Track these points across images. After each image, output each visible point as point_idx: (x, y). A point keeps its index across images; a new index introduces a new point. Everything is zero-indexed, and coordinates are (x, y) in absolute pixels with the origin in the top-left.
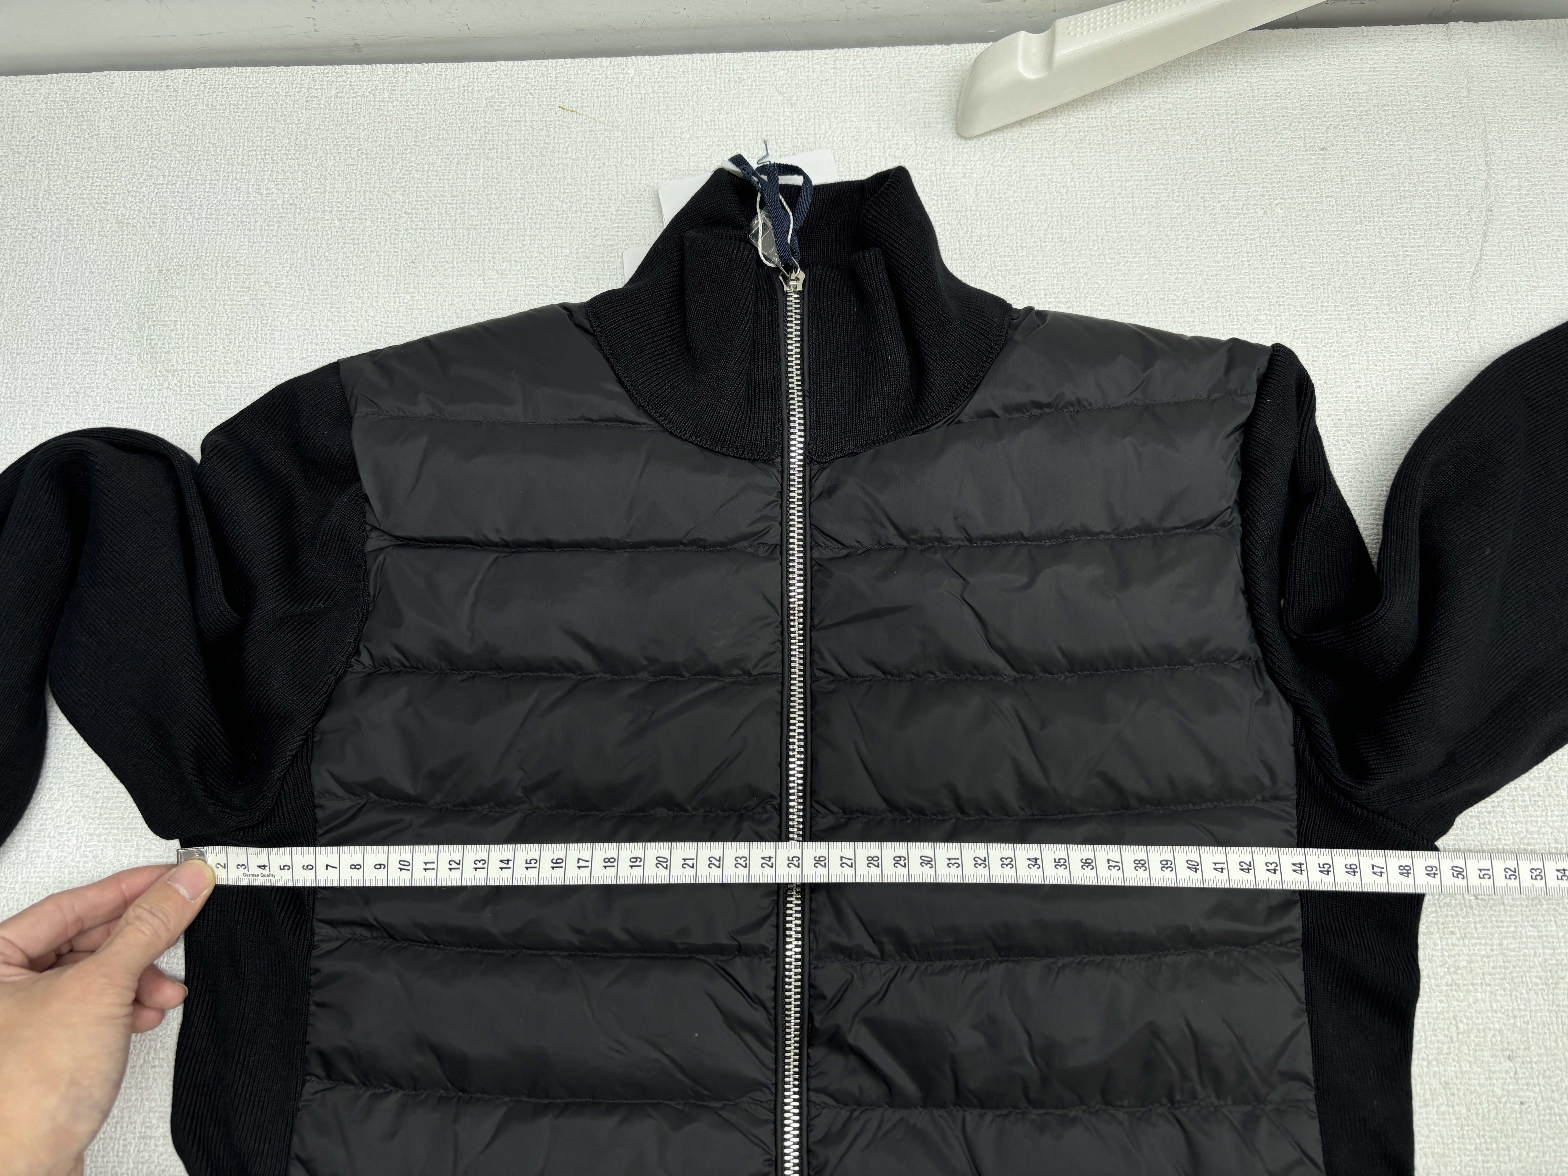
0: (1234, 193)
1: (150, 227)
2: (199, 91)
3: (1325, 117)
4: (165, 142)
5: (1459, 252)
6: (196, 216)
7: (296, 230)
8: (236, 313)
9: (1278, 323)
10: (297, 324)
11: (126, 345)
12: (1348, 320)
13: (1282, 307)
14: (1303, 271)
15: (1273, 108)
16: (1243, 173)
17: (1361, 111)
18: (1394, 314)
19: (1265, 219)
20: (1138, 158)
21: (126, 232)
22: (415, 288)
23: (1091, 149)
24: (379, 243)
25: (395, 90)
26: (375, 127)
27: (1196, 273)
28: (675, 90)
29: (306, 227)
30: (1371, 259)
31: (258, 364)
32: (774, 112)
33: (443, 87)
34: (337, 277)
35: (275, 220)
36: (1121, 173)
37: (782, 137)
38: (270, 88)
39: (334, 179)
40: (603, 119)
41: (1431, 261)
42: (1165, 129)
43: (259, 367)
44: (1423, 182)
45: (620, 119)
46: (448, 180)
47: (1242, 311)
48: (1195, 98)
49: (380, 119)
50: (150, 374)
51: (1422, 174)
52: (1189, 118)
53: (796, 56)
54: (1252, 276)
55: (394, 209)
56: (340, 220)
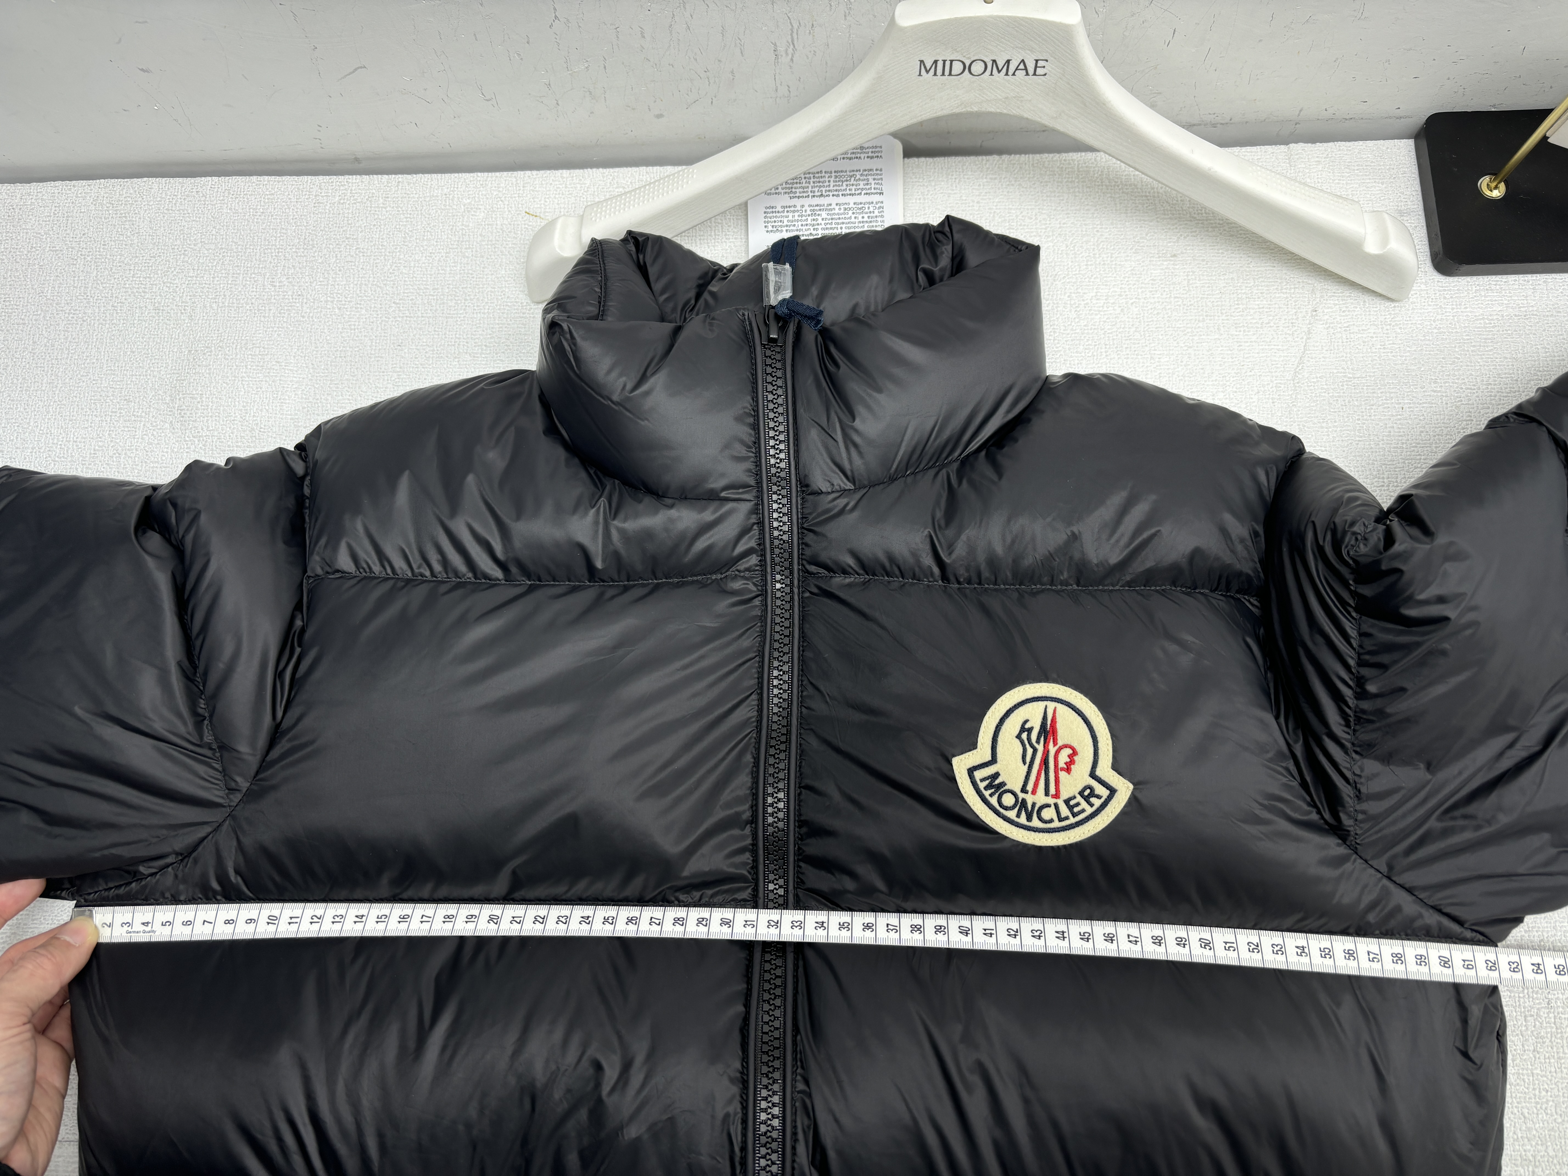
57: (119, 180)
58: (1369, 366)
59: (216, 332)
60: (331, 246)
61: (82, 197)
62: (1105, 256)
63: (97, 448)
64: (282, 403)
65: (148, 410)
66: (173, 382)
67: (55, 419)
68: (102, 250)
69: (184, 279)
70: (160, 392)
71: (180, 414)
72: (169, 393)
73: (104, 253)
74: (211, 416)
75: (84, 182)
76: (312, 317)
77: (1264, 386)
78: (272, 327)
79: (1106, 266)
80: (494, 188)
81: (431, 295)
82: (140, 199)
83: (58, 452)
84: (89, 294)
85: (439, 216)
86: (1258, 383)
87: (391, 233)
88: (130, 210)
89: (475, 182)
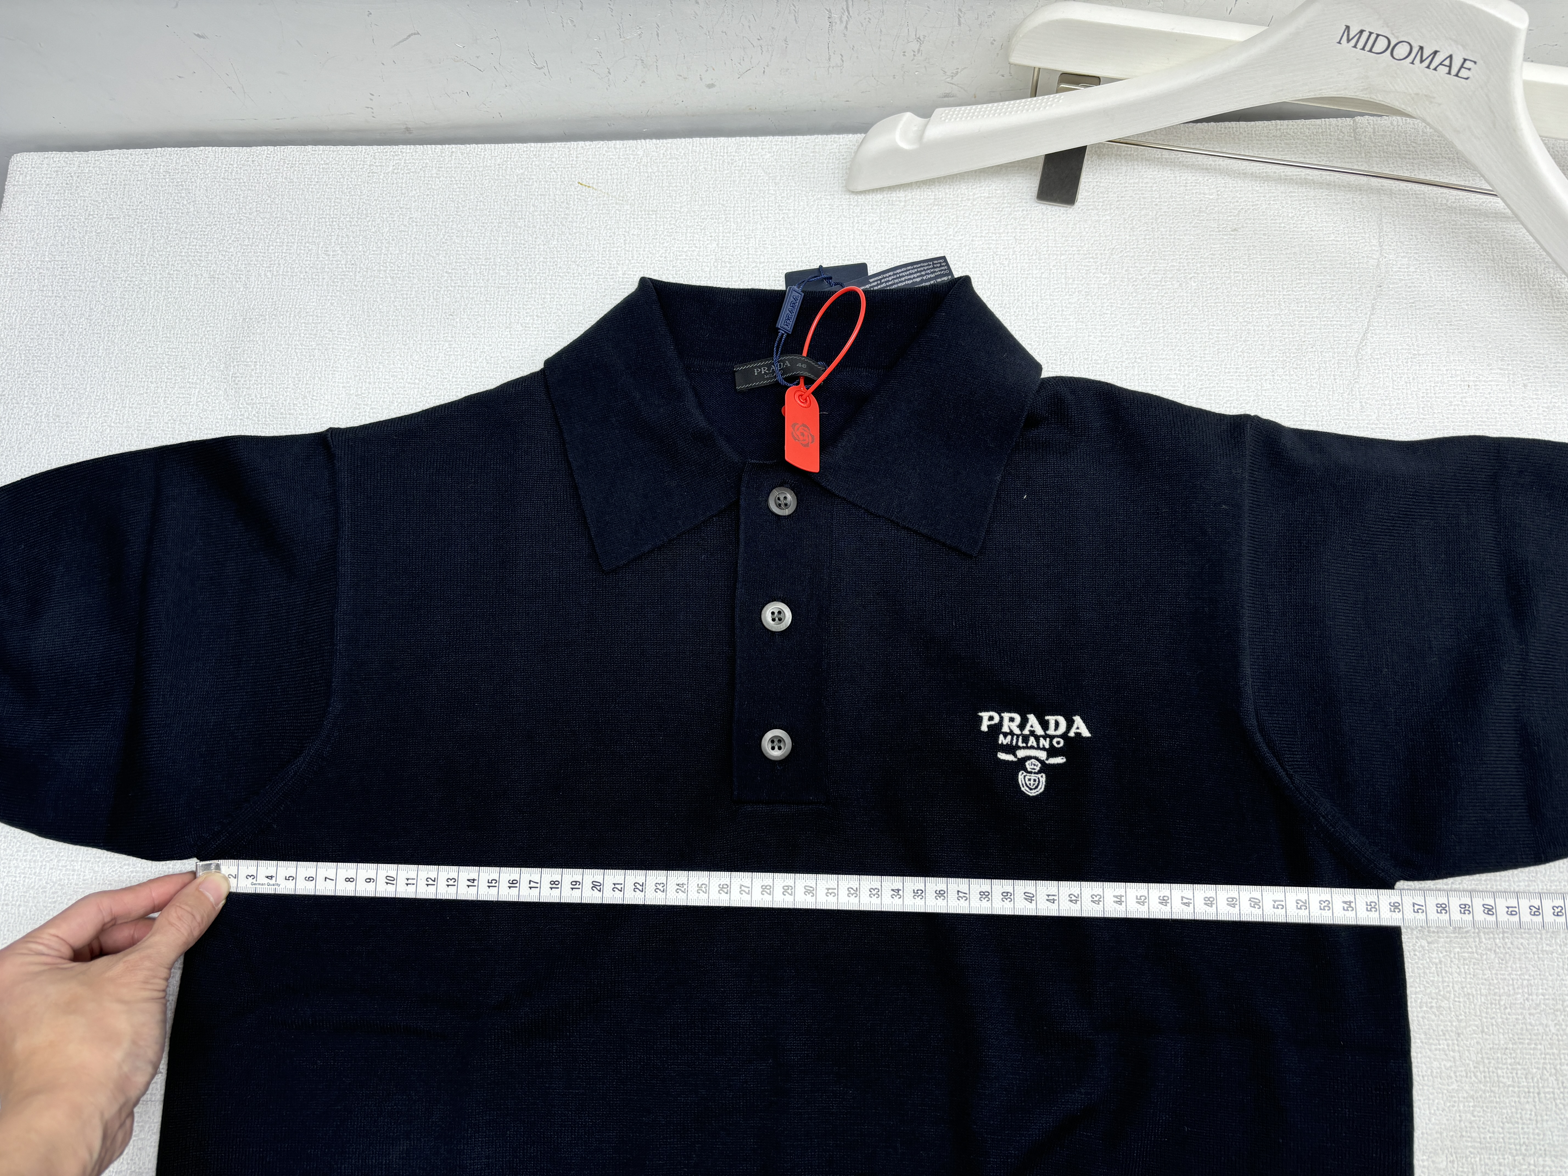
0: (1154, 267)
1: (237, 281)
2: (279, 166)
3: (1237, 202)
4: (250, 209)
5: (1348, 323)
6: (275, 273)
7: (356, 286)
8: (305, 356)
9: (1186, 382)
10: (354, 366)
11: (214, 381)
12: (1247, 380)
13: (1191, 368)
14: (1210, 336)
15: (1193, 193)
16: (1163, 250)
17: (1270, 197)
18: (1288, 377)
19: (1180, 290)
20: (1072, 234)
21: (217, 286)
22: (452, 337)
23: (1032, 226)
24: (424, 298)
25: (441, 167)
26: (424, 199)
27: (1117, 336)
28: (677, 170)
29: (364, 284)
30: (1270, 328)
31: (321, 400)
32: (760, 190)
33: (481, 165)
34: (388, 326)
35: (339, 277)
36: (1057, 247)
37: (766, 212)
38: (338, 164)
39: (389, 243)
40: (615, 194)
41: (1323, 331)
42: (1097, 209)
43: (322, 402)
44: (1321, 260)
45: (629, 194)
46: (483, 245)
47: (1156, 371)
48: (1125, 183)
49: (428, 192)
50: (233, 406)
51: (1321, 254)
52: (1118, 201)
53: (781, 142)
54: (1166, 340)
55: (437, 269)
56: (392, 278)
57: (176, 149)
58: (1435, 342)
59: (270, 300)
60: (384, 216)
61: (139, 165)
62: (1163, 229)
63: (152, 414)
64: (334, 371)
65: (203, 377)
66: (227, 349)
67: (111, 385)
68: (158, 218)
69: (239, 247)
70: (215, 359)
71: (234, 381)
72: (223, 360)
73: (161, 221)
74: (265, 384)
75: (141, 151)
76: (365, 286)
77: (1325, 362)
78: (325, 296)
79: (1165, 240)
80: (546, 159)
81: (483, 265)
82: (197, 168)
83: (114, 417)
84: (145, 262)
85: (492, 186)
86: (1320, 359)
87: (444, 203)
88: (187, 179)
89: (528, 152)
